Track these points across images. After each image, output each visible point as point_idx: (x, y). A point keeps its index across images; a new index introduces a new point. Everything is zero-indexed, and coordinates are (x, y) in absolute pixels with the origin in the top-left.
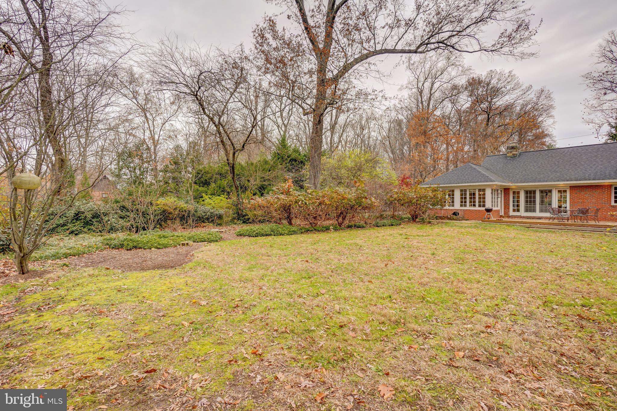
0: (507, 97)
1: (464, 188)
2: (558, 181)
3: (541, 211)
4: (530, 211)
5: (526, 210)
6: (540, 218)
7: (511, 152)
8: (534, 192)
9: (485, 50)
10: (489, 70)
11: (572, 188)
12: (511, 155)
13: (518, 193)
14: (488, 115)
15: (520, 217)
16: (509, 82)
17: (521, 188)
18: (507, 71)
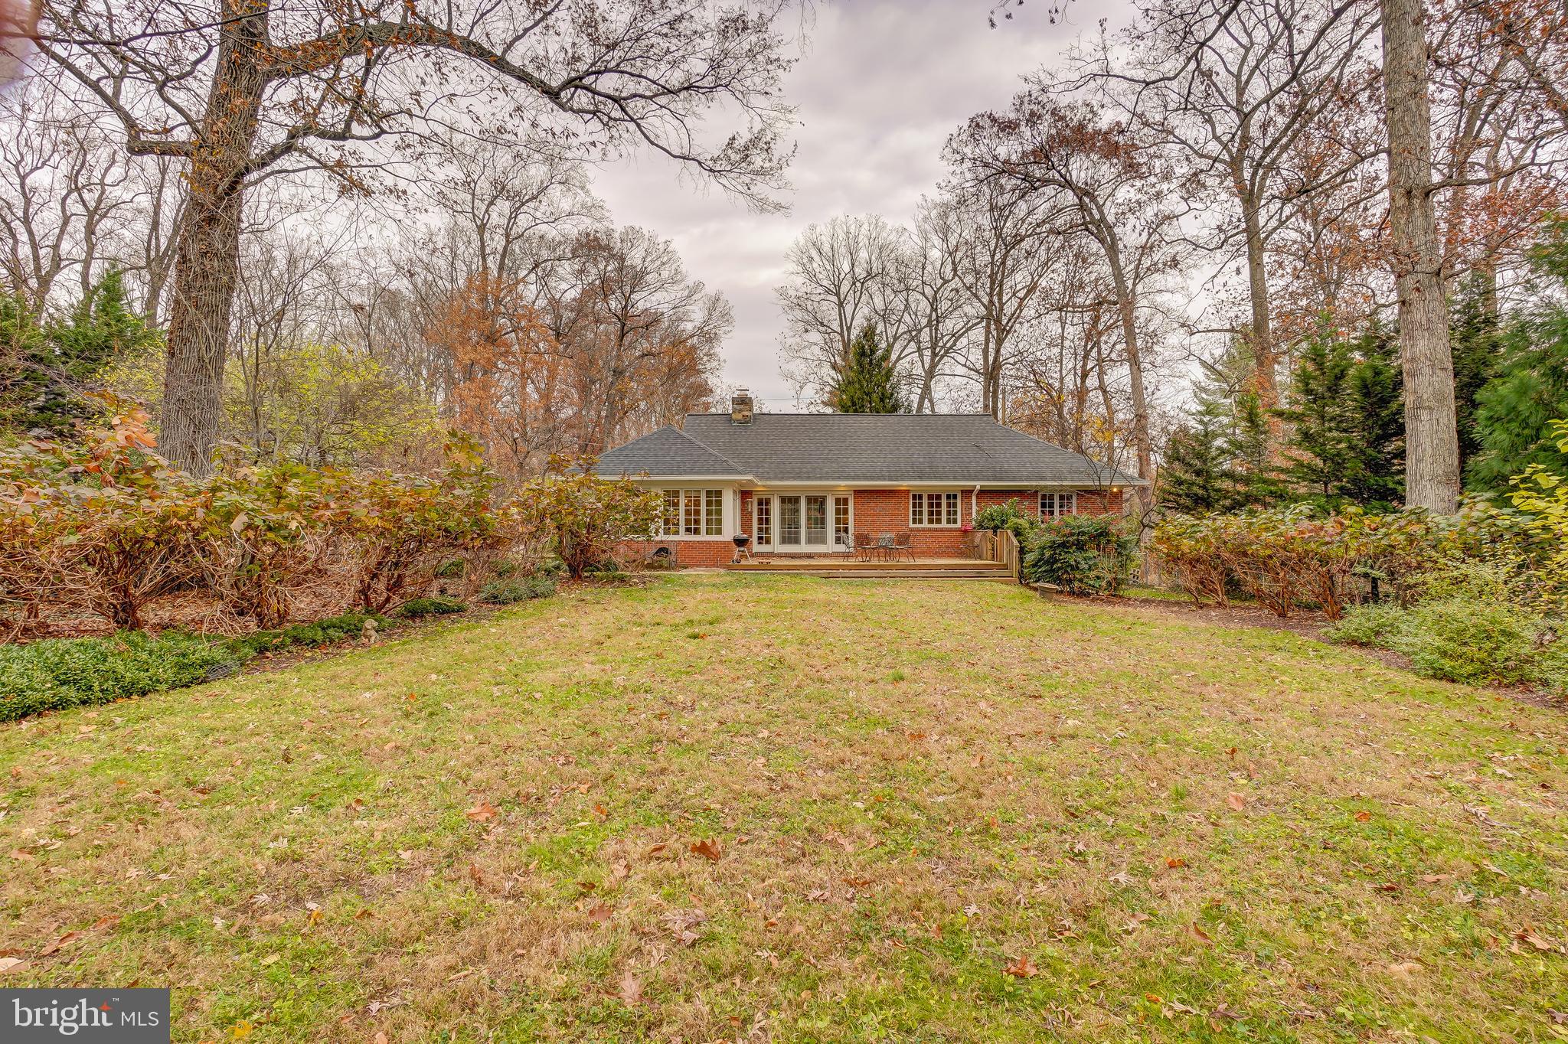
0: (659, 296)
1: (671, 488)
2: (839, 479)
3: (809, 541)
4: (790, 543)
5: (784, 540)
6: (810, 556)
7: (740, 411)
8: (797, 500)
9: (700, 163)
10: (628, 225)
11: (859, 493)
12: (739, 416)
13: (768, 502)
14: (624, 325)
15: (771, 555)
16: (664, 264)
17: (773, 490)
18: (661, 239)
